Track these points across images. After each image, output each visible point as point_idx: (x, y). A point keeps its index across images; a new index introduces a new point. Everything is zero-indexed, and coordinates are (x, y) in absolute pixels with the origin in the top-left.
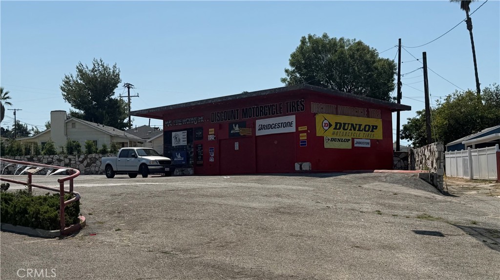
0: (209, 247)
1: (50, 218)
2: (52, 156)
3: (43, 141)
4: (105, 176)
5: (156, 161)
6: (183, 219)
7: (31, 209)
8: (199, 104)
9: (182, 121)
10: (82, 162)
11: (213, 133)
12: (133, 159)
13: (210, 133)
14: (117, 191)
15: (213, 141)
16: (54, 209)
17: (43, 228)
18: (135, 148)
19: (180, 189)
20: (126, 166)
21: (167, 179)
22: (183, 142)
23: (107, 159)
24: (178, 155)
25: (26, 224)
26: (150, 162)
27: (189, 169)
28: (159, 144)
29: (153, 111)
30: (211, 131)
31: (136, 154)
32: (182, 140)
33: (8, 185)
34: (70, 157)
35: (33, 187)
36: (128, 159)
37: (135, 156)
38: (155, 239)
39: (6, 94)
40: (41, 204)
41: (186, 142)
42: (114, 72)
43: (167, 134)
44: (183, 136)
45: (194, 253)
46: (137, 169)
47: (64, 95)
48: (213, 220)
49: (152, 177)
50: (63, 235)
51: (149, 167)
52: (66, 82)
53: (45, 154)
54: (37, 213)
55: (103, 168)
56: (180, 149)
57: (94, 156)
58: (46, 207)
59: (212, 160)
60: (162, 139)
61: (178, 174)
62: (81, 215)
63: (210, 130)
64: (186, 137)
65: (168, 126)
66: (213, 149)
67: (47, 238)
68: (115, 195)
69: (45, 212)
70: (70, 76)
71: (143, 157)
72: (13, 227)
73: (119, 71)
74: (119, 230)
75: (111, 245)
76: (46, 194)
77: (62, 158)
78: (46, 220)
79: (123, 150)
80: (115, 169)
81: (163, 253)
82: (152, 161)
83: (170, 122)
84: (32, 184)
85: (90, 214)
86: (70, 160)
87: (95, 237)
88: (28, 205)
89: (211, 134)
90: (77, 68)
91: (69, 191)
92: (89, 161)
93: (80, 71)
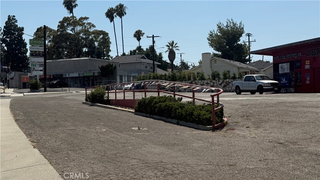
0: (311, 142)
1: (206, 118)
2: (203, 81)
3: (198, 72)
4: (235, 93)
5: (268, 83)
6: (291, 122)
7: (195, 113)
8: (299, 44)
9: (286, 56)
10: (221, 84)
11: (309, 63)
12: (253, 82)
13: (306, 64)
14: (244, 103)
15: (309, 69)
16: (209, 113)
17: (202, 124)
18: (254, 75)
19: (287, 102)
20: (248, 87)
21: (277, 96)
22: (287, 71)
23: (236, 83)
24: (283, 79)
25: (193, 122)
26: (264, 84)
27: (291, 89)
28: (270, 72)
29: (266, 50)
30: (307, 63)
31: (255, 79)
32: (286, 69)
33: (182, 98)
34: (214, 81)
35: (195, 100)
36: (250, 82)
37: (254, 81)
38: (273, 134)
39: (176, 44)
40: (201, 110)
41: (289, 71)
42: (240, 26)
43: (276, 65)
44: (287, 66)
45: (301, 145)
46: (256, 89)
47: (209, 43)
48: (313, 123)
49: (266, 94)
50: (214, 129)
51: (264, 88)
52: (211, 35)
53: (199, 80)
54: (199, 115)
55: (234, 88)
56: (285, 75)
57: (228, 81)
58: (204, 112)
59: (308, 82)
60: (272, 69)
61: (284, 92)
62: (225, 117)
63: (306, 61)
64: (289, 67)
65: (276, 60)
66: (309, 75)
67: (205, 130)
68: (244, 105)
69: (204, 115)
70: (213, 31)
71: (260, 81)
72: (186, 123)
73: (244, 26)
74: (248, 127)
75: (244, 137)
76: (203, 104)
77: (209, 82)
78: (204, 119)
79: (246, 76)
80: (241, 89)
81: (279, 143)
82: (266, 83)
83: (277, 57)
84: (195, 98)
85: (229, 117)
86: (214, 83)
87: (234, 131)
88: (194, 110)
89: (308, 65)
90: (217, 25)
91: (216, 102)
92: (225, 84)
93: (219, 27)
